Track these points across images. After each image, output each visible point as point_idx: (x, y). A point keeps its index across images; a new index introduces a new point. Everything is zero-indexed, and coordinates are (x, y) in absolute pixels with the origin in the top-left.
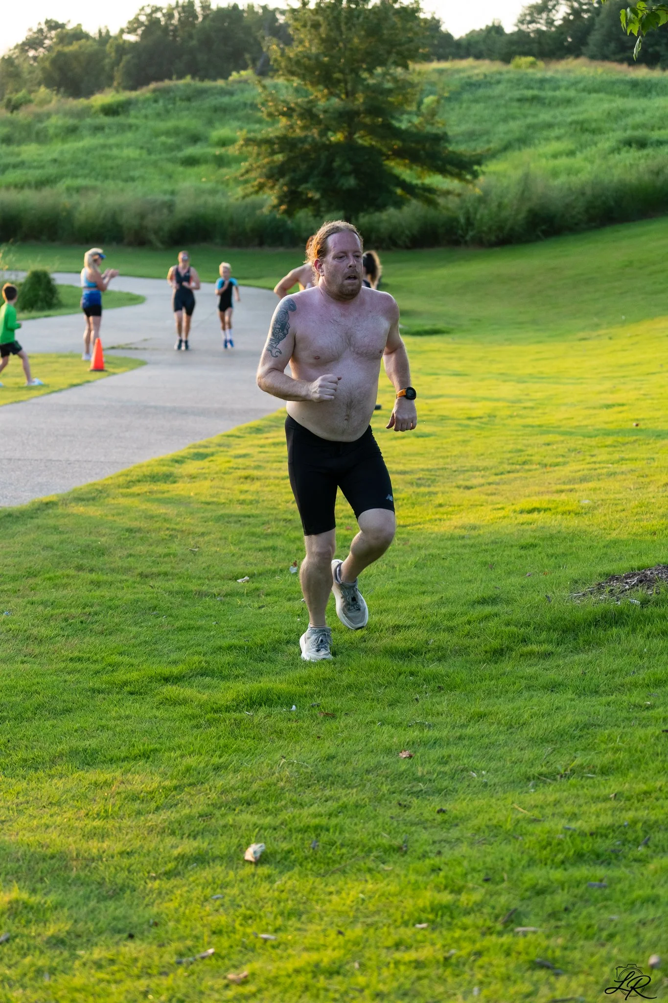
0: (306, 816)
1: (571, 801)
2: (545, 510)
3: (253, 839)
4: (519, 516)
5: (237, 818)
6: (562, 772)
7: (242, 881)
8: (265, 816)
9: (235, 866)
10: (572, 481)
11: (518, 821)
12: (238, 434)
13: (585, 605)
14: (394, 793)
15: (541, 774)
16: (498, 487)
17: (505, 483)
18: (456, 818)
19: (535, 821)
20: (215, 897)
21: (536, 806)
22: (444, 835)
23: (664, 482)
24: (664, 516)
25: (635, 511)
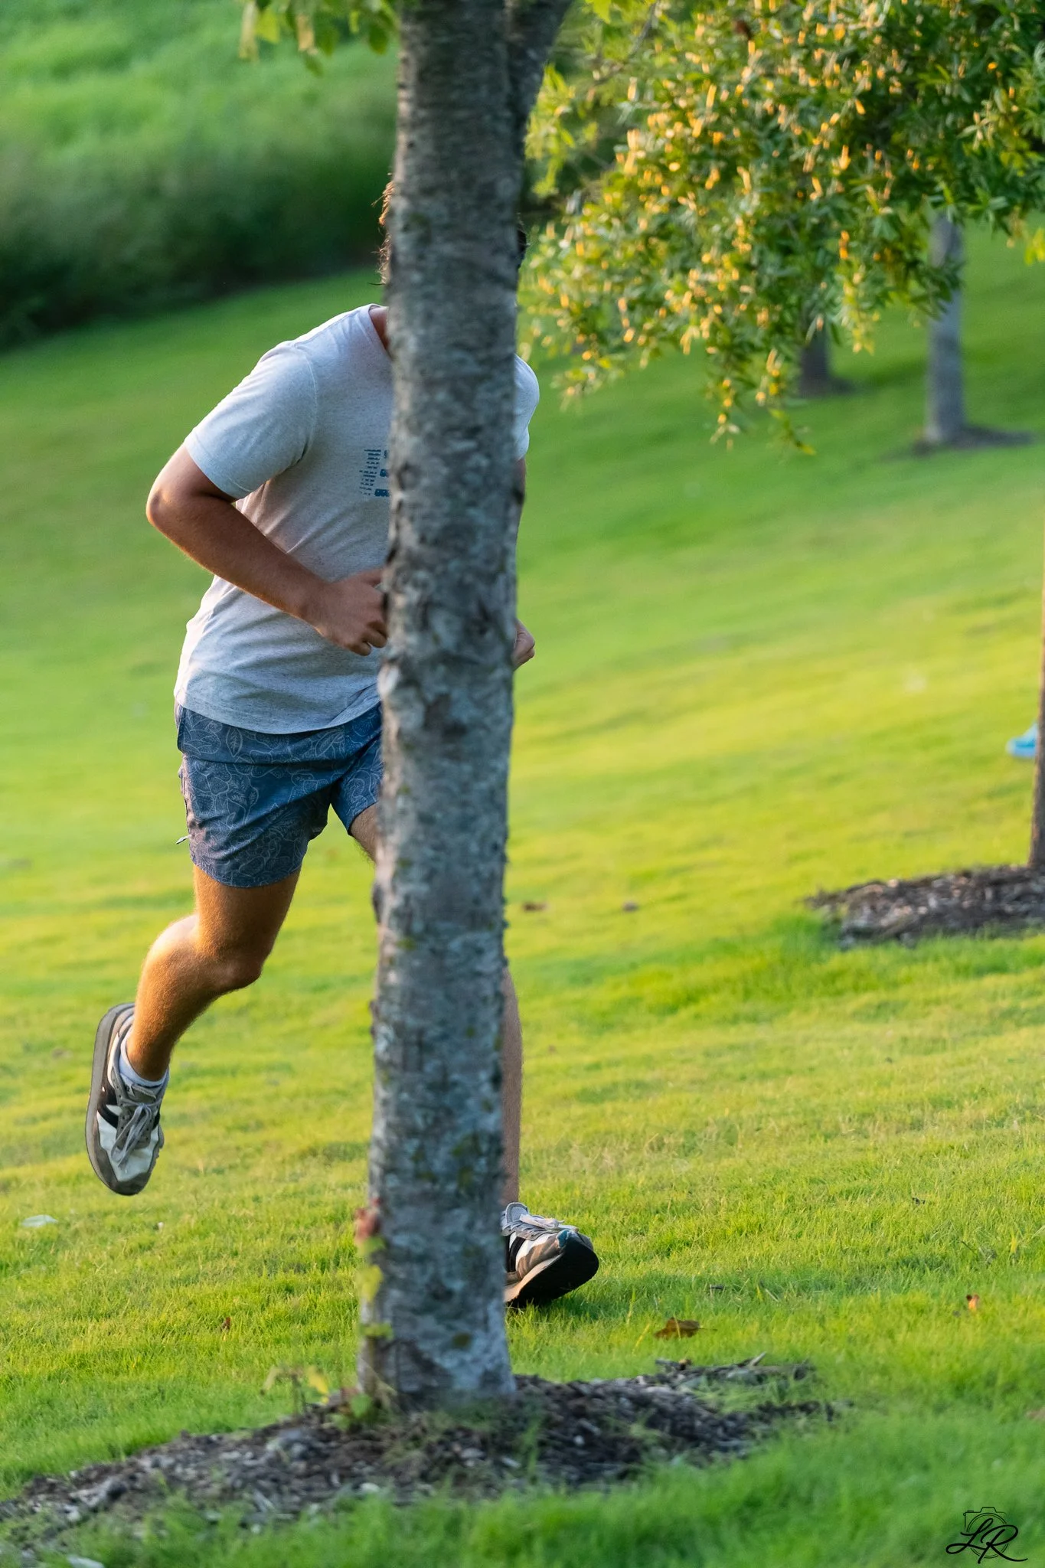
10: (16, 1152)
23: (306, 1143)
24: (272, 1263)
25: (182, 1248)
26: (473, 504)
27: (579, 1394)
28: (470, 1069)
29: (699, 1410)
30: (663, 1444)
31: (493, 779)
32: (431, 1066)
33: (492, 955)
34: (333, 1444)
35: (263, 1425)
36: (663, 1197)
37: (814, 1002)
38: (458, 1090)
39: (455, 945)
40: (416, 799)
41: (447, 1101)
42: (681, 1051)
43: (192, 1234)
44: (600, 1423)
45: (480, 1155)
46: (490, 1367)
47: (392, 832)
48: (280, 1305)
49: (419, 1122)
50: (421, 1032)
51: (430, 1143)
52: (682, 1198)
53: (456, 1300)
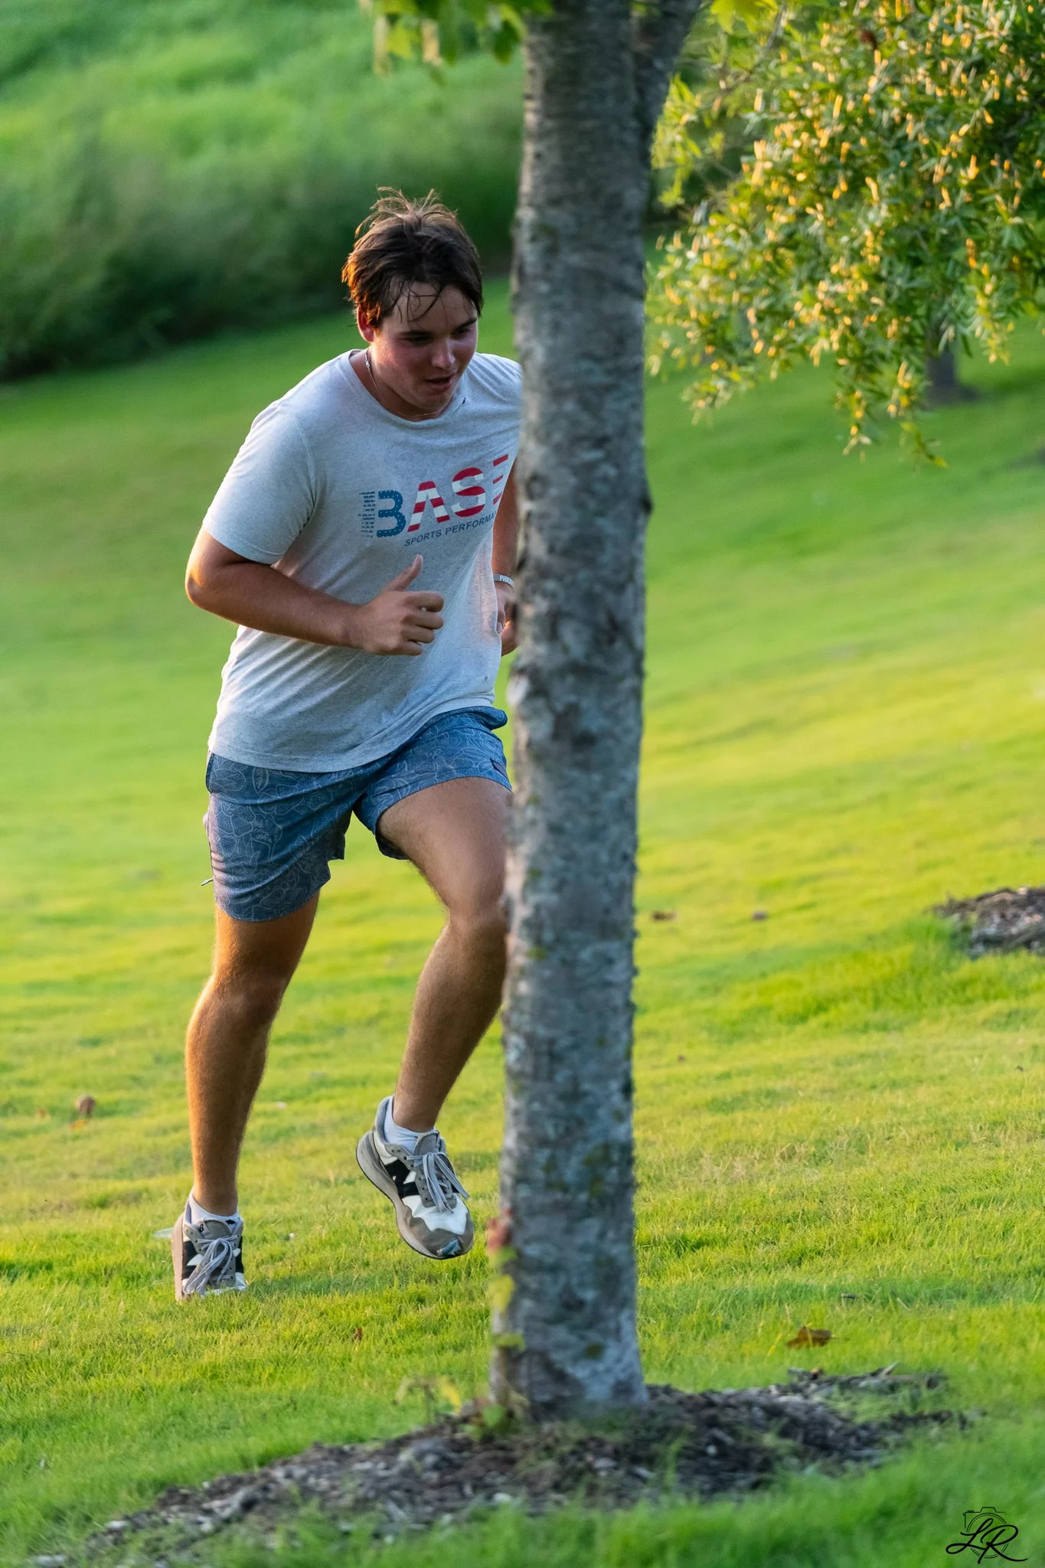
24: (403, 1273)
26: (601, 514)
27: (711, 1404)
28: (600, 1078)
29: (832, 1419)
30: (796, 1453)
31: (623, 789)
32: (562, 1076)
33: (620, 965)
34: (466, 1454)
35: (396, 1435)
36: (793, 1207)
37: (944, 1010)
38: (590, 1100)
39: (586, 955)
40: (546, 809)
41: (579, 1110)
42: (812, 1060)
43: (323, 1244)
44: (733, 1433)
45: (611, 1164)
46: (622, 1376)
47: (521, 842)
49: (551, 1132)
50: (552, 1042)
51: (560, 1153)
52: (813, 1207)
53: (588, 1310)
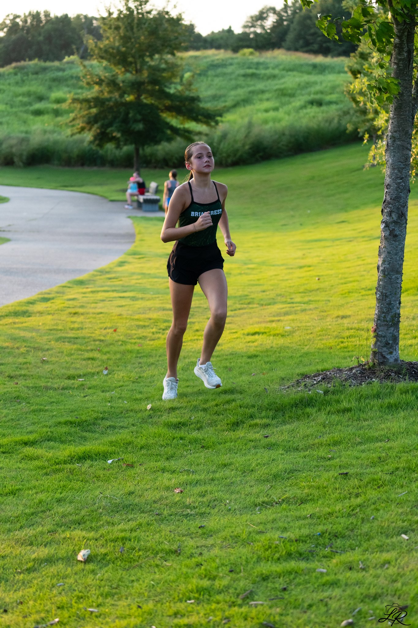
0: (116, 531)
1: (283, 520)
2: (263, 333)
3: (83, 547)
4: (247, 337)
5: (72, 533)
6: (277, 500)
7: (76, 574)
8: (90, 532)
9: (71, 564)
10: (279, 315)
11: (250, 533)
12: (69, 285)
13: (289, 394)
14: (171, 515)
15: (263, 502)
16: (233, 319)
17: (237, 316)
18: (211, 531)
19: (261, 532)
20: (59, 585)
21: (261, 523)
22: (203, 542)
23: (336, 315)
24: (337, 337)
25: (318, 334)
26: (401, 192)
27: (411, 364)
28: (395, 301)
31: (402, 245)
32: (387, 300)
33: (399, 279)
34: (365, 371)
35: (351, 367)
38: (392, 305)
39: (393, 277)
40: (387, 249)
41: (390, 307)
44: (417, 370)
45: (396, 317)
46: (396, 358)
47: (382, 255)
48: (342, 345)
49: (384, 311)
50: (385, 293)
51: (386, 315)
53: (390, 345)
